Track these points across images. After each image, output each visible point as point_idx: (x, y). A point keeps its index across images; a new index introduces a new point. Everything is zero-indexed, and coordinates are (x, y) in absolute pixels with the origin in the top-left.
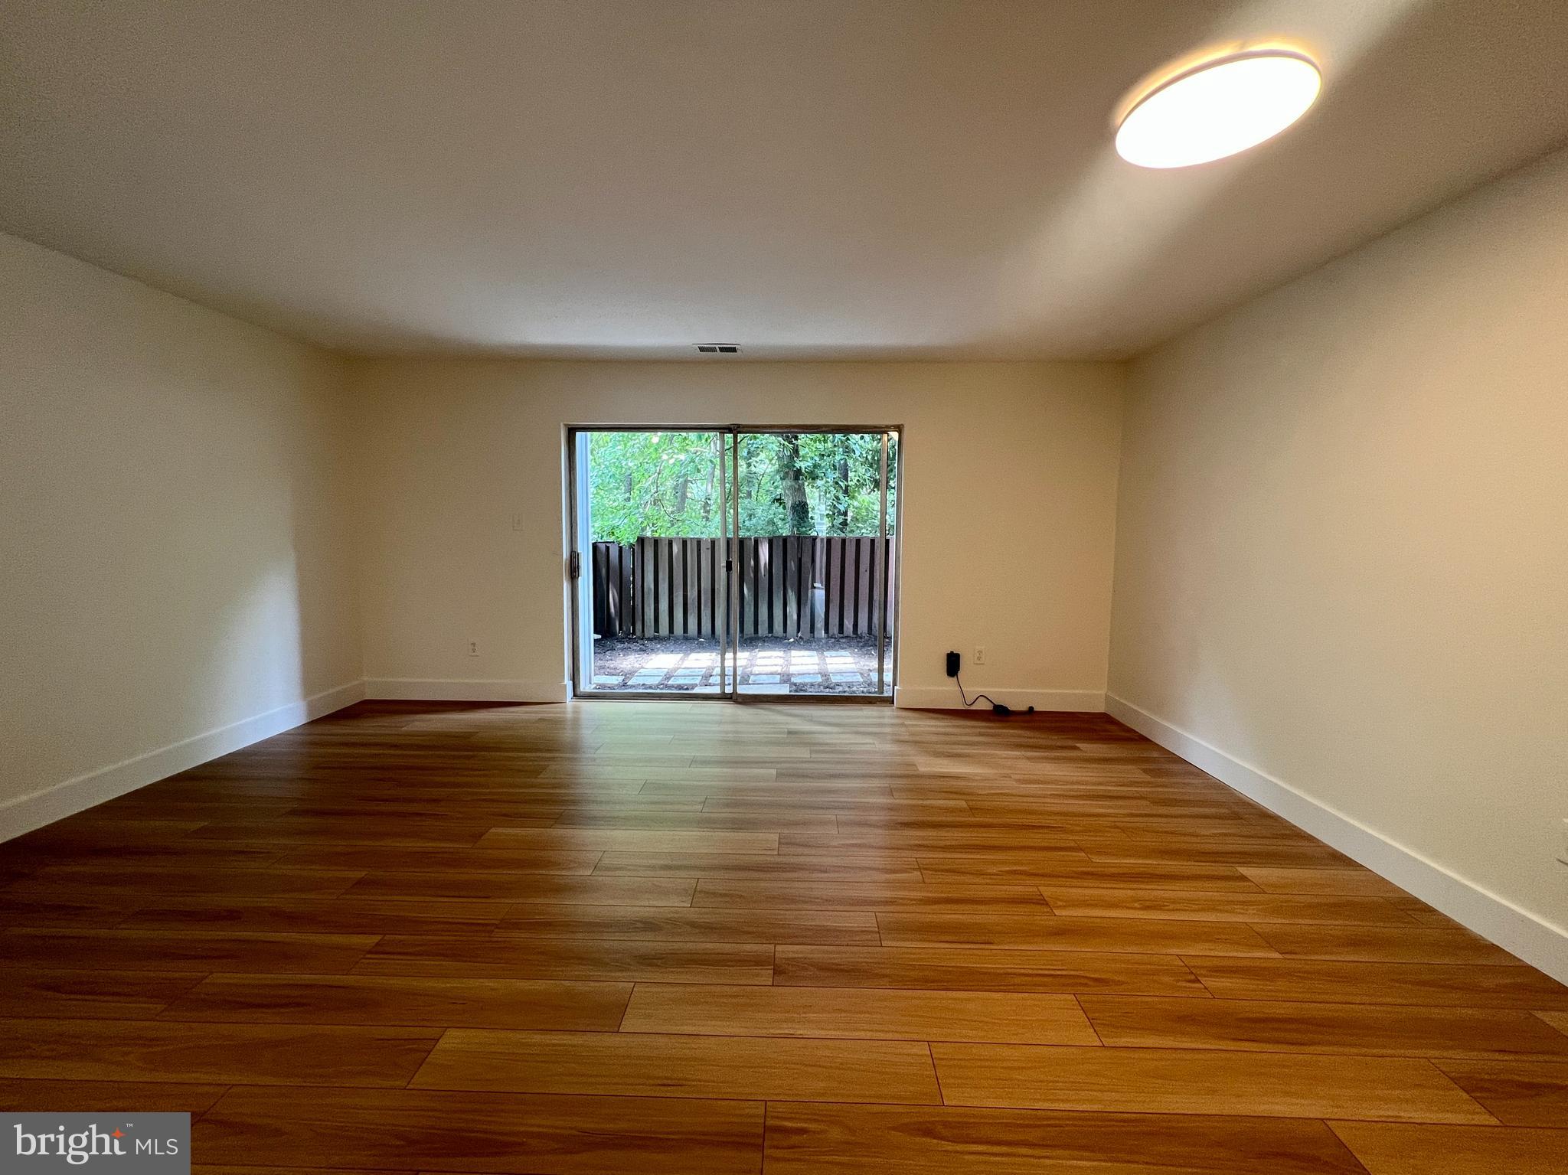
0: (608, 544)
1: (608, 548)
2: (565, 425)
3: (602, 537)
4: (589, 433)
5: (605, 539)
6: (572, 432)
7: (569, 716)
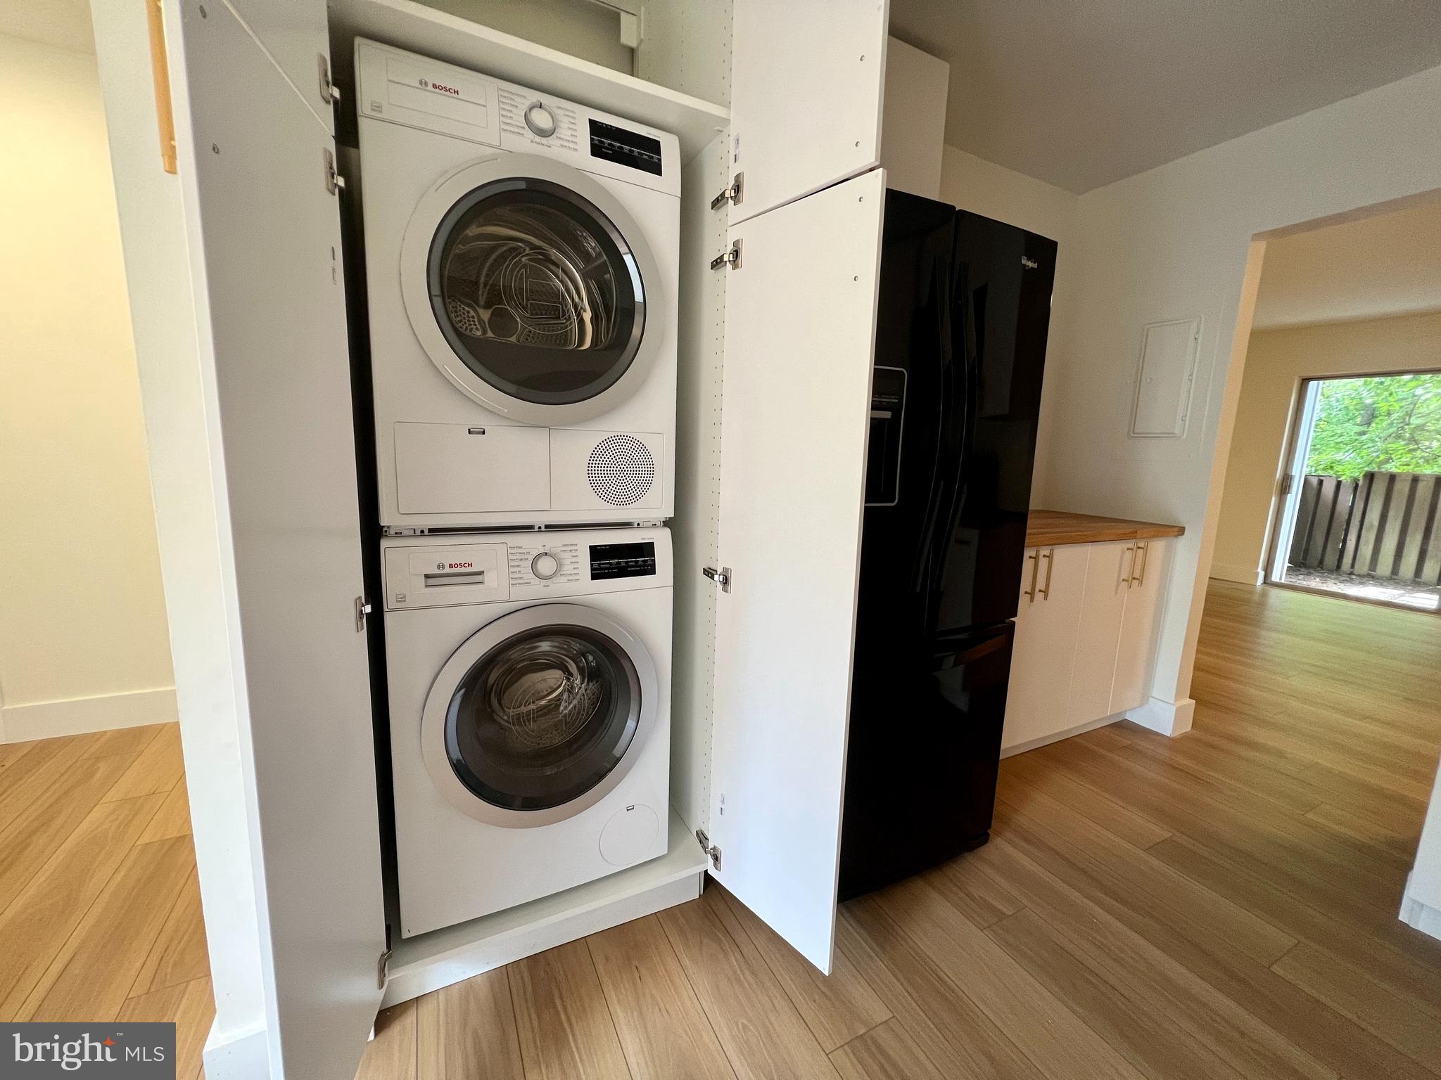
0: (1321, 478)
1: (1321, 482)
2: (1300, 377)
3: (1316, 470)
4: (1321, 382)
5: (1320, 473)
6: (1305, 382)
7: (1256, 598)
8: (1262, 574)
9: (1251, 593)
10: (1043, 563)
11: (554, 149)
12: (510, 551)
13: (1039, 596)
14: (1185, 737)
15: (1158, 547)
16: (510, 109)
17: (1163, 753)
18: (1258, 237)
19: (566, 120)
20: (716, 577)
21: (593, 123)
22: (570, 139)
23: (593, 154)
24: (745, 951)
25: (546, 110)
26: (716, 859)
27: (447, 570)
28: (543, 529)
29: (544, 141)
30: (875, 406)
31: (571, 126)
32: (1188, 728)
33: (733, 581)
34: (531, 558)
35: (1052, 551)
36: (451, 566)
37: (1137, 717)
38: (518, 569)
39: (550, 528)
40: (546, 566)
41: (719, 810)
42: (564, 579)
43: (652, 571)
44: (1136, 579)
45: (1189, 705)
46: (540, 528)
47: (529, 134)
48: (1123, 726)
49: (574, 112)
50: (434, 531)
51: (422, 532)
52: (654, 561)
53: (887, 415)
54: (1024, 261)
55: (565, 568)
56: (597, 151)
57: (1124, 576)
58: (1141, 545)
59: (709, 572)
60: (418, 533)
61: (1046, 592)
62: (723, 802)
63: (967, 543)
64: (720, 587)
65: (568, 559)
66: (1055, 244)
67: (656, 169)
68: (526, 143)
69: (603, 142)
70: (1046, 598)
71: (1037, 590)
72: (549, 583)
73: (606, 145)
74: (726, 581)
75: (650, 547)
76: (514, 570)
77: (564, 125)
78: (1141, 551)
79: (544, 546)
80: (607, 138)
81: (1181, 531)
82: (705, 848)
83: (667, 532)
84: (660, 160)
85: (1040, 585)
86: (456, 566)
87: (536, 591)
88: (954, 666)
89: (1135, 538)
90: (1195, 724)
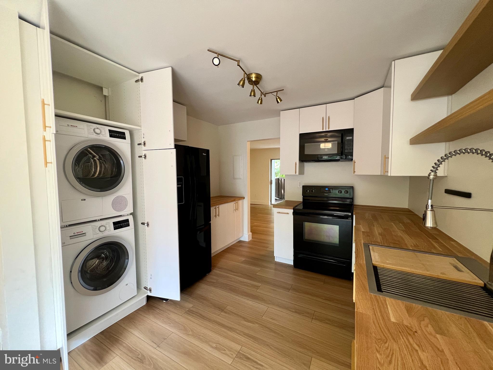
2: (269, 160)
6: (271, 160)
8: (270, 202)
9: (269, 207)
10: (217, 209)
11: (101, 137)
12: (92, 227)
13: (217, 216)
14: (251, 241)
15: (240, 202)
16: (90, 129)
17: (247, 245)
18: (248, 141)
19: (103, 130)
20: (145, 224)
21: (109, 130)
22: (105, 134)
23: (110, 137)
24: (160, 308)
25: (98, 129)
26: (150, 290)
27: (76, 234)
28: (99, 220)
29: (98, 135)
30: (178, 184)
31: (104, 131)
32: (251, 239)
33: (150, 224)
34: (98, 227)
35: (219, 206)
36: (77, 233)
37: (242, 239)
38: (95, 231)
39: (101, 220)
40: (102, 229)
41: (150, 278)
42: (107, 231)
43: (129, 226)
44: (237, 209)
45: (250, 234)
46: (98, 220)
47: (95, 134)
48: (240, 242)
49: (105, 128)
50: (70, 225)
51: (67, 226)
52: (129, 223)
53: (180, 186)
54: (203, 154)
55: (108, 228)
56: (111, 136)
57: (235, 209)
58: (237, 202)
59: (143, 224)
60: (66, 226)
61: (219, 215)
62: (151, 276)
63: (201, 206)
64: (146, 226)
65: (107, 226)
66: (209, 150)
67: (125, 138)
68: (94, 136)
69: (112, 134)
70: (219, 216)
71: (217, 215)
72: (103, 232)
73: (113, 135)
74: (148, 225)
75: (128, 220)
76: (93, 230)
77: (103, 131)
78: (237, 204)
79: (101, 224)
80: (113, 133)
81: (244, 198)
82: (147, 290)
83: (131, 216)
84: (125, 136)
85: (217, 214)
86: (78, 233)
87: (100, 235)
88: (199, 233)
89: (235, 201)
90: (252, 238)
